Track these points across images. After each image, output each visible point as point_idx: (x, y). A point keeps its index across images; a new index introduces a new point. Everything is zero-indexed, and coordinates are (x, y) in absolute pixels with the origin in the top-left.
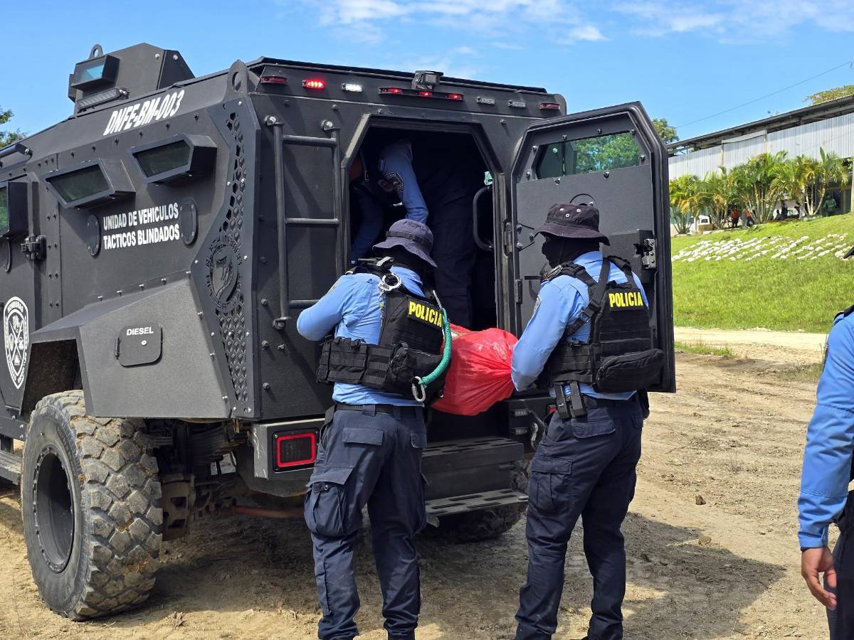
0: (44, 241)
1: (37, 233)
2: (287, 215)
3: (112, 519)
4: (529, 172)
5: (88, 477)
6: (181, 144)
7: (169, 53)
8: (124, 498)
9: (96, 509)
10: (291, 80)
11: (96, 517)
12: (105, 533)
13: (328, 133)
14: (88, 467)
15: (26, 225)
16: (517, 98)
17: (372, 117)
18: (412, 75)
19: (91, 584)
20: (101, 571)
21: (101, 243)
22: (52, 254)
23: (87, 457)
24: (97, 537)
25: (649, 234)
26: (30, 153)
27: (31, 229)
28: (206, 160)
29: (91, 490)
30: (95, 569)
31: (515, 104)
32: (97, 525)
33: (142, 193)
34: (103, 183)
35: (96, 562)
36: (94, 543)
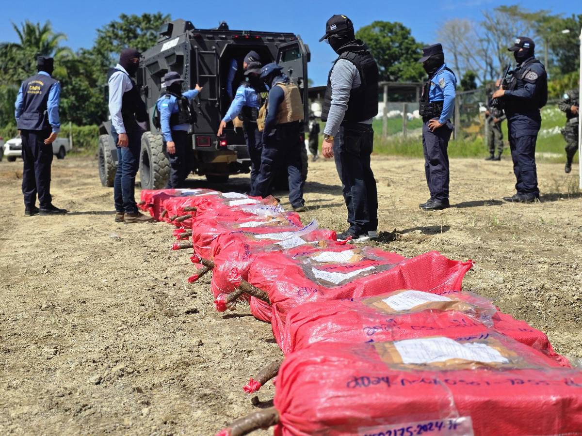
0: (147, 87)
1: (146, 84)
2: (200, 73)
3: (159, 165)
4: (280, 60)
5: (153, 153)
6: (174, 54)
7: (187, 22)
8: (163, 160)
9: (155, 163)
10: (202, 35)
11: (154, 165)
12: (157, 169)
13: (213, 50)
14: (153, 151)
15: (142, 82)
16: (281, 37)
17: (228, 45)
18: (242, 31)
19: (154, 185)
20: (157, 181)
21: (160, 86)
22: (150, 91)
23: (153, 148)
24: (156, 170)
25: (302, 78)
26: (144, 58)
27: (144, 83)
28: (180, 59)
29: (153, 157)
30: (155, 180)
31: (281, 39)
32: (155, 167)
33: (169, 68)
34: (158, 67)
35: (155, 178)
36: (155, 172)
